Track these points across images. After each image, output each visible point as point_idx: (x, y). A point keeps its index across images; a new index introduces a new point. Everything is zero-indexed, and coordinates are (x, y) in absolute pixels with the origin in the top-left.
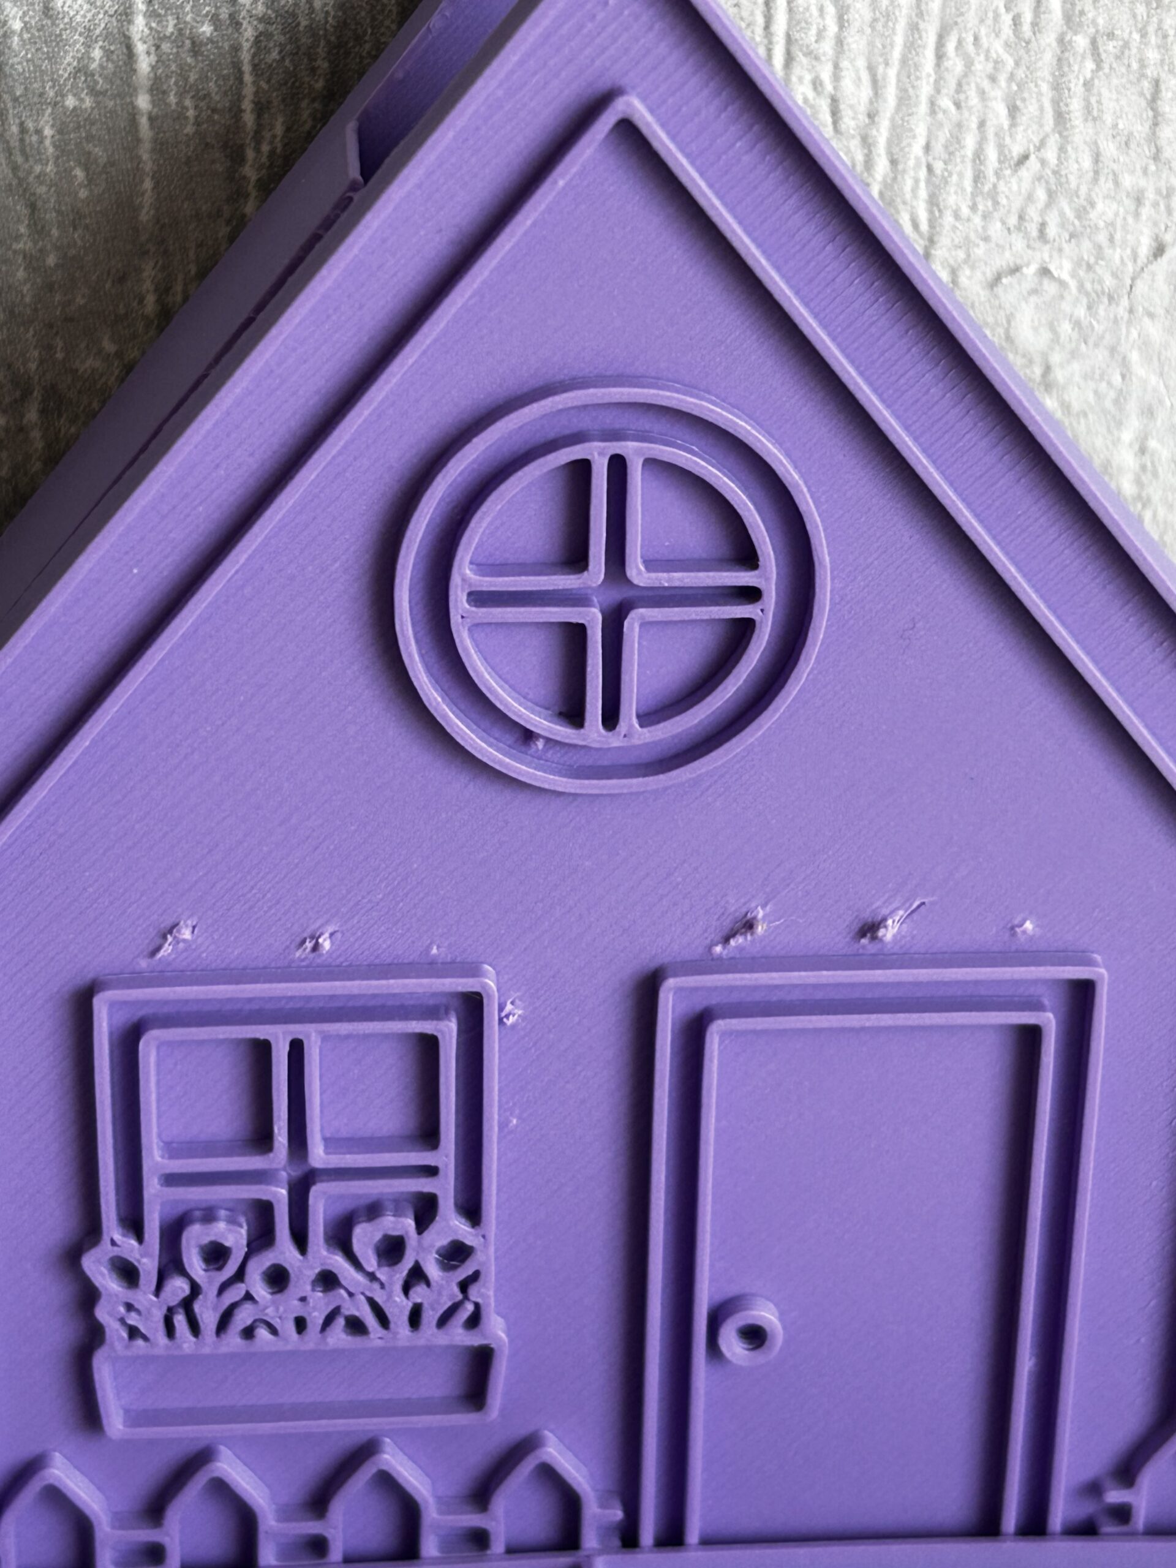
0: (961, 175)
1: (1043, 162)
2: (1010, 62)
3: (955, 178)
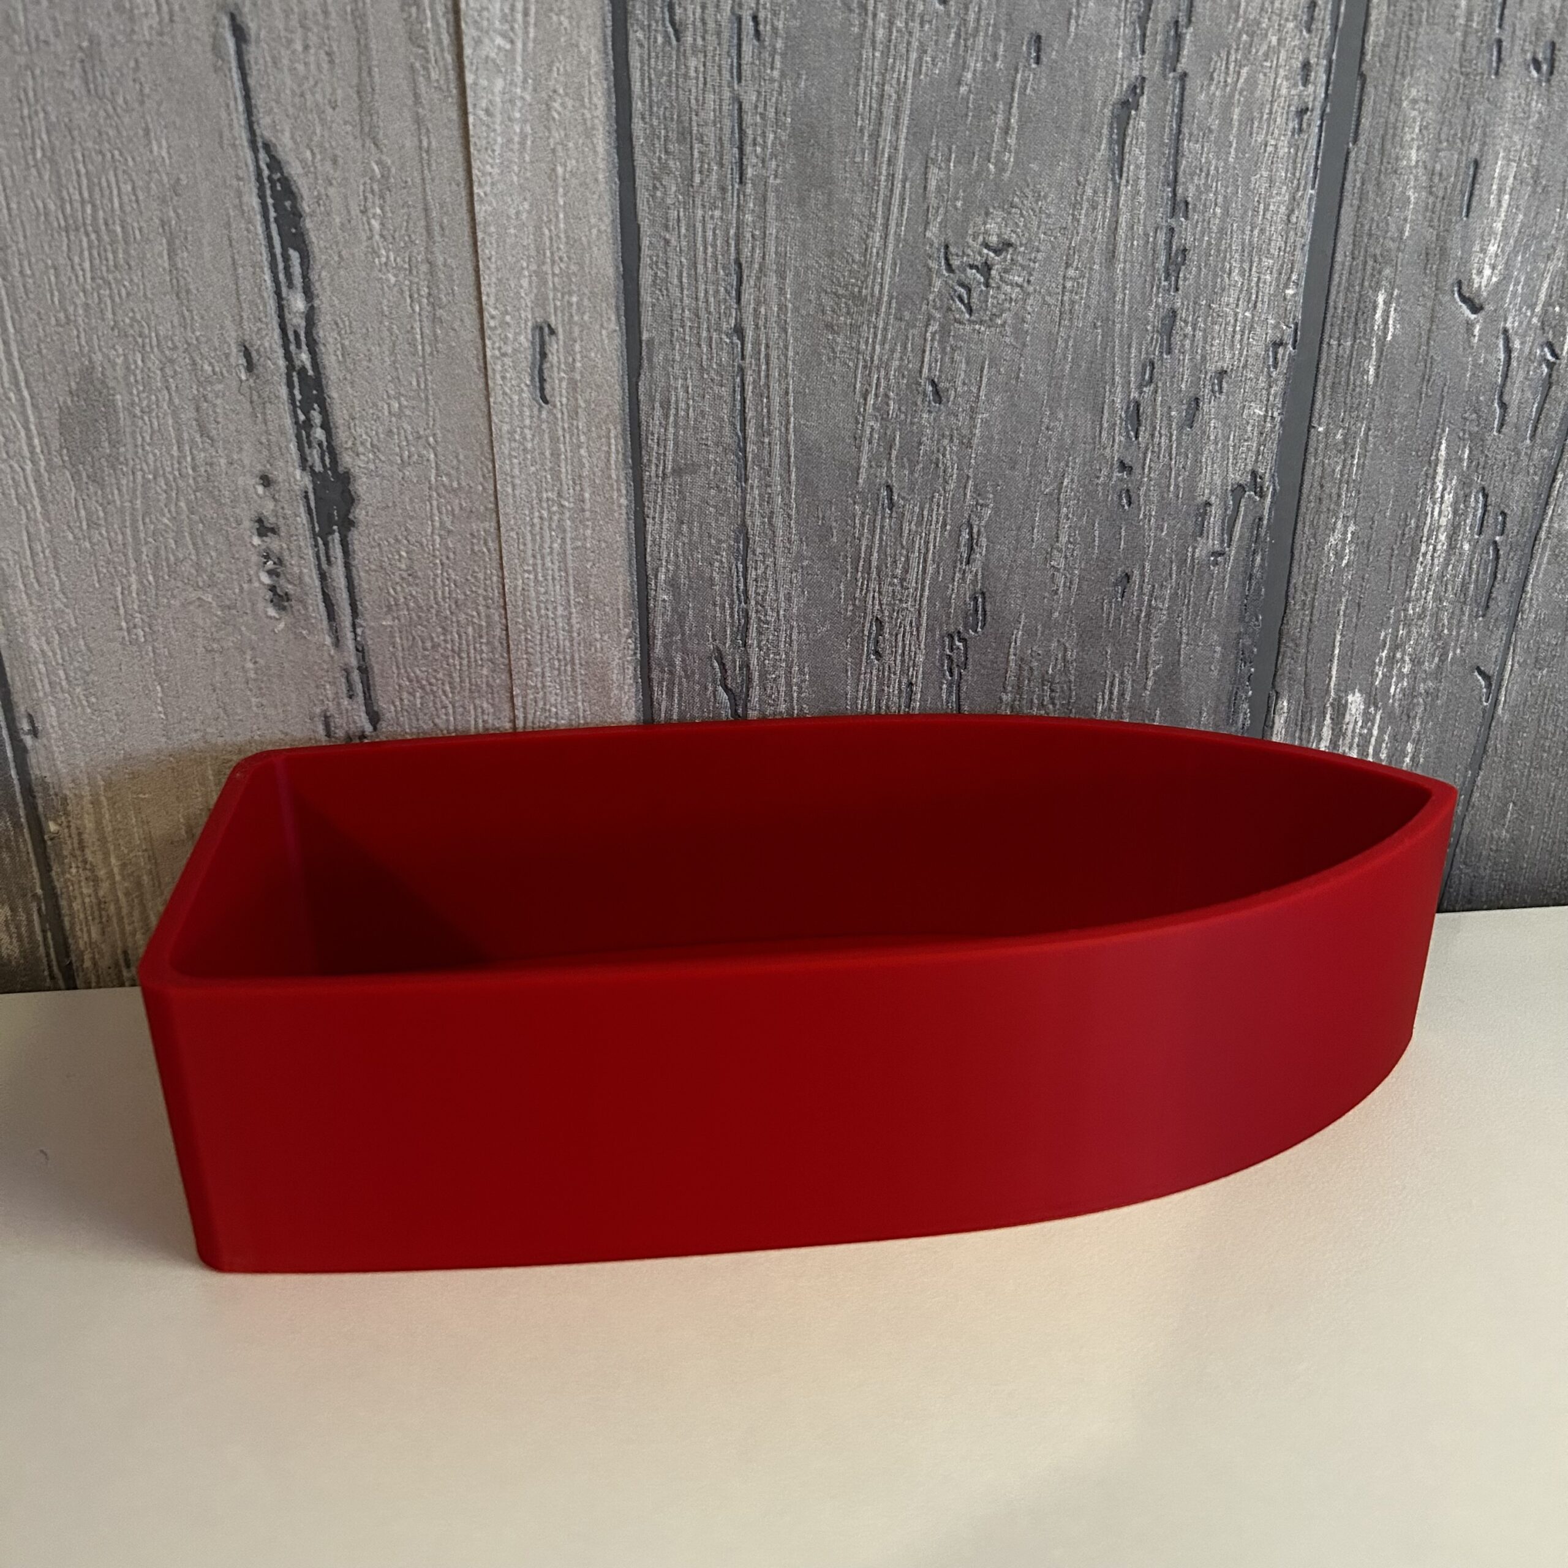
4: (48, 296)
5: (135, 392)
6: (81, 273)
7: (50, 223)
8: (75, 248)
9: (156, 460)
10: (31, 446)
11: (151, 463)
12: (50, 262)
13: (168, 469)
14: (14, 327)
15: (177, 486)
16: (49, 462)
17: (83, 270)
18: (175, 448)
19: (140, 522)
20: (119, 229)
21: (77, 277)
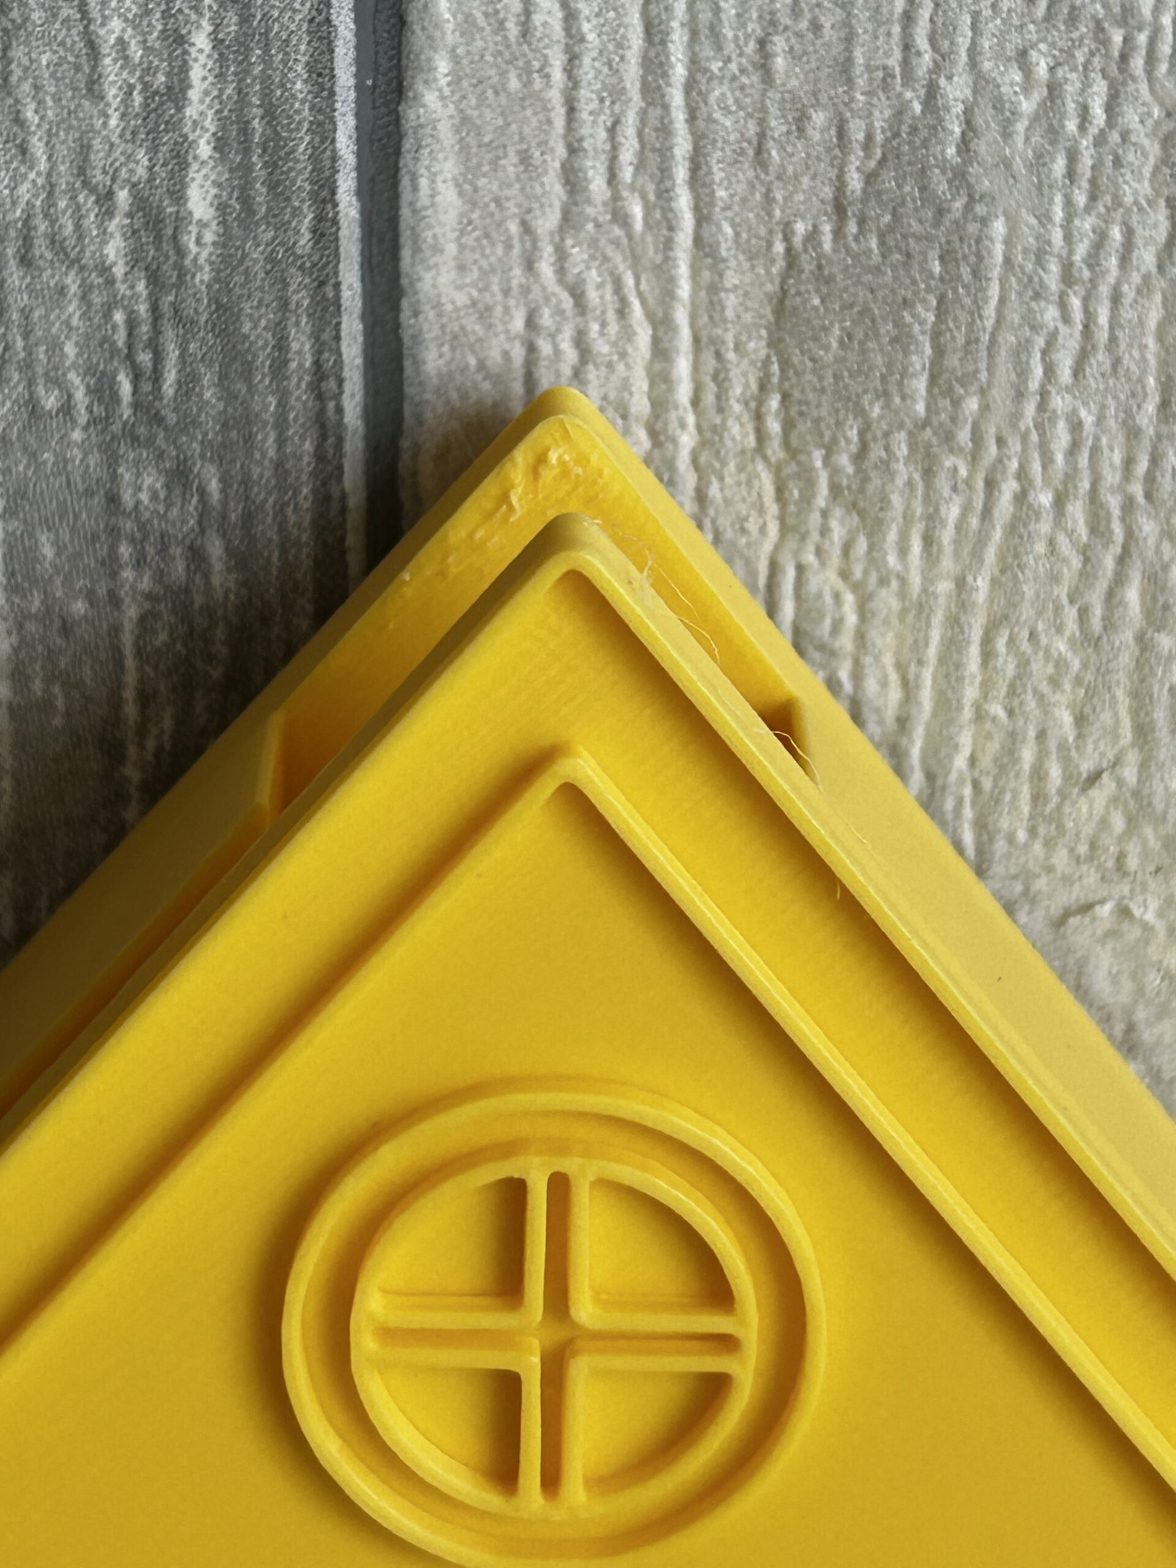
0: (1015, 795)
1: (1120, 782)
2: (1076, 665)
3: (1008, 797)
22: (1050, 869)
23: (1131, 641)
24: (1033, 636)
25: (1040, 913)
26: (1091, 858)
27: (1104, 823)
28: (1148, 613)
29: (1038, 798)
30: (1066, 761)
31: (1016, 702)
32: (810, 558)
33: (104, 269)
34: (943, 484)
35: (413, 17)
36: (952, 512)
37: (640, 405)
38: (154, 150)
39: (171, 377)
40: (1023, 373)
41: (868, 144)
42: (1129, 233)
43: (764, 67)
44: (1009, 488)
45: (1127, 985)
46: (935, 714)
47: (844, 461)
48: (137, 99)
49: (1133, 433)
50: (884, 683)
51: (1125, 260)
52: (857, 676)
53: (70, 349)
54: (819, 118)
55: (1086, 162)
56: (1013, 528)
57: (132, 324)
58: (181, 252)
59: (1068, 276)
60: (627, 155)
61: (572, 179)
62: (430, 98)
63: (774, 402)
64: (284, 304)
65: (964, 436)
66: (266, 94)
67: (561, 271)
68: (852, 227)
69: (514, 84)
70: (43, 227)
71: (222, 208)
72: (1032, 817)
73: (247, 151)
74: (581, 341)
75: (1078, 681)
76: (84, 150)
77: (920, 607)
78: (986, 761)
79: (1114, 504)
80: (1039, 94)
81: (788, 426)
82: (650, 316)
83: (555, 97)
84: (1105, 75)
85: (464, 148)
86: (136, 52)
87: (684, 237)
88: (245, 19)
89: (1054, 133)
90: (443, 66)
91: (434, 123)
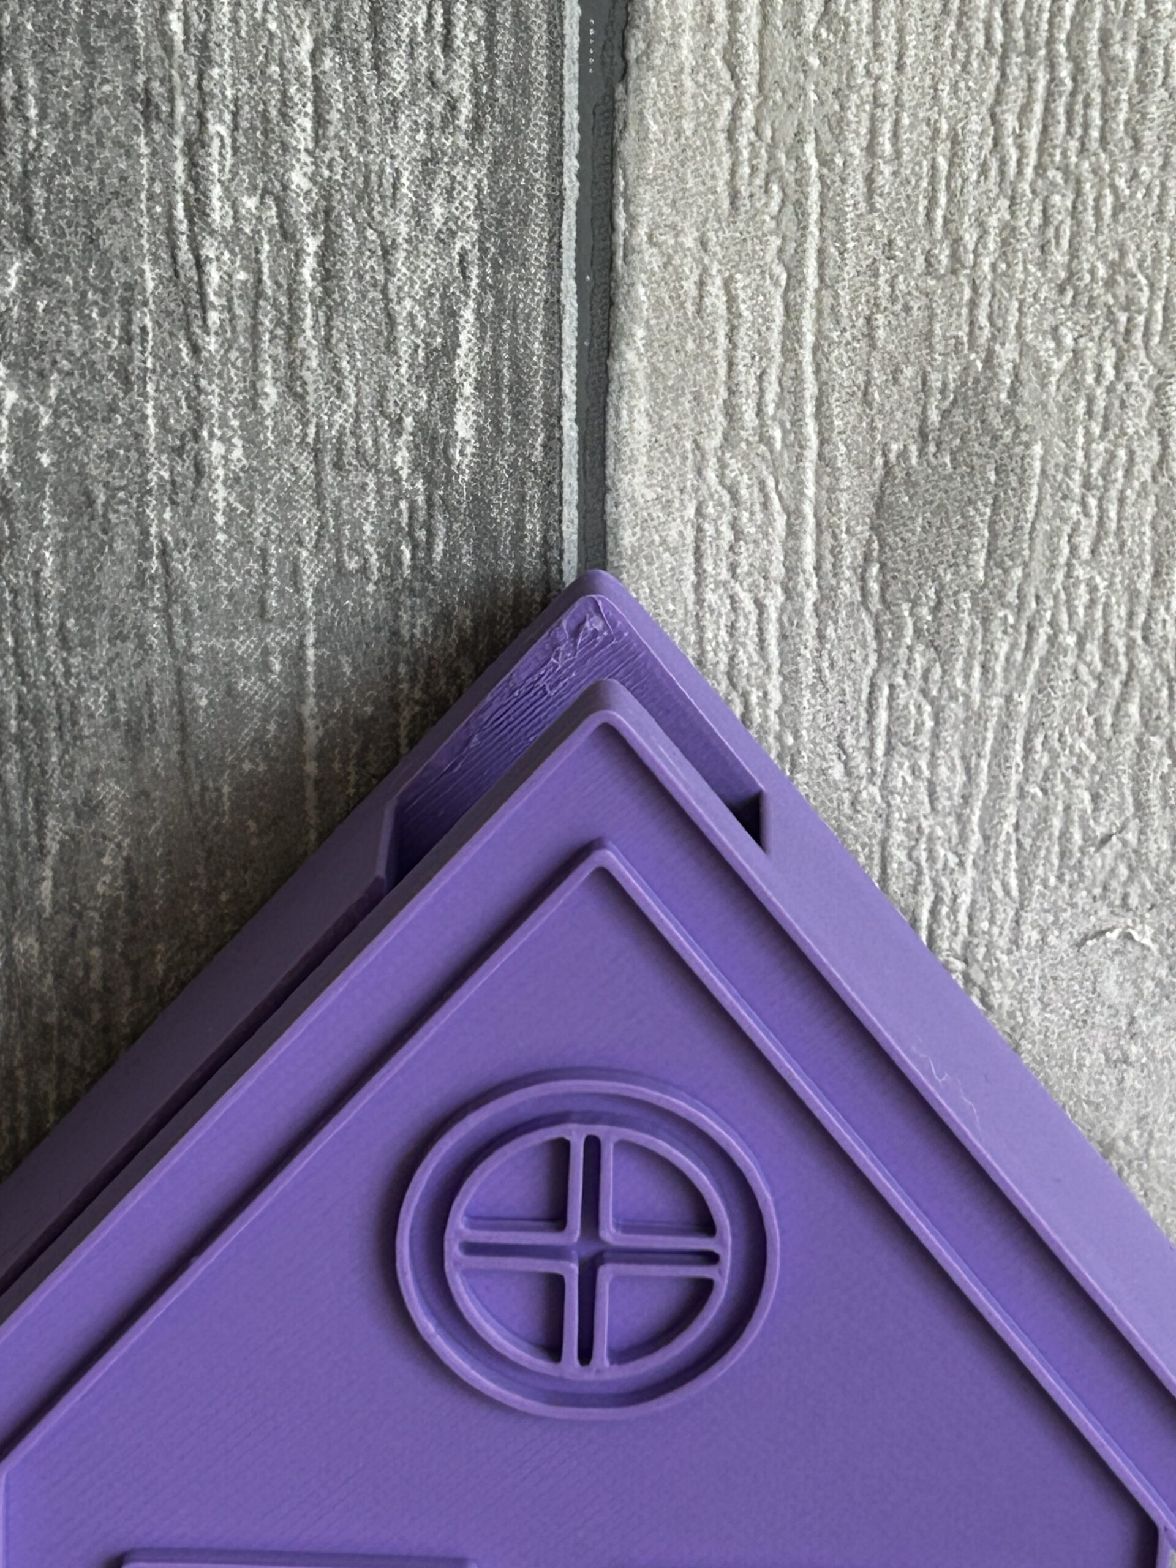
0: (1048, 850)
1: (1125, 843)
2: (1093, 758)
3: (1043, 853)
4: (923, 204)
5: (1080, 440)
6: (1013, 154)
7: (967, 37)
8: (1015, 95)
9: (1091, 605)
10: (792, 554)
11: (1081, 611)
12: (944, 127)
13: (1118, 625)
14: (821, 278)
15: (1132, 666)
16: (827, 595)
17: (1021, 148)
18: (1147, 576)
19: (1019, 747)
20: (1131, 55)
21: (1003, 162)
22: (1074, 906)
23: (1134, 743)
24: (1061, 735)
25: (1066, 936)
26: (1103, 897)
27: (1113, 871)
28: (1145, 724)
29: (1063, 855)
30: (1085, 828)
31: (1048, 785)
32: (900, 680)
33: (394, 472)
34: (996, 627)
35: (619, 299)
36: (1002, 649)
37: (777, 571)
38: (432, 390)
39: (439, 547)
40: (1055, 551)
41: (943, 391)
42: (1131, 453)
43: (870, 336)
44: (1044, 632)
45: (1130, 990)
46: (989, 792)
47: (924, 612)
48: (421, 354)
49: (1134, 595)
50: (952, 769)
51: (1128, 473)
52: (933, 765)
53: (368, 528)
54: (909, 372)
55: (1100, 404)
56: (1045, 662)
57: (413, 509)
58: (449, 461)
59: (1087, 485)
60: (771, 395)
61: (731, 412)
62: (630, 356)
63: (875, 569)
64: (522, 498)
65: (1011, 597)
66: (513, 352)
67: (721, 477)
68: (932, 448)
69: (690, 345)
70: (351, 442)
71: (479, 430)
72: (1060, 867)
73: (498, 390)
74: (734, 525)
75: (1094, 770)
76: (383, 389)
77: (980, 716)
78: (1027, 827)
79: (1120, 644)
80: (1067, 357)
81: (884, 587)
82: (786, 509)
83: (720, 354)
84: (1114, 343)
85: (654, 391)
86: (421, 323)
87: (811, 454)
88: (499, 299)
89: (1077, 384)
90: (640, 333)
91: (632, 373)
